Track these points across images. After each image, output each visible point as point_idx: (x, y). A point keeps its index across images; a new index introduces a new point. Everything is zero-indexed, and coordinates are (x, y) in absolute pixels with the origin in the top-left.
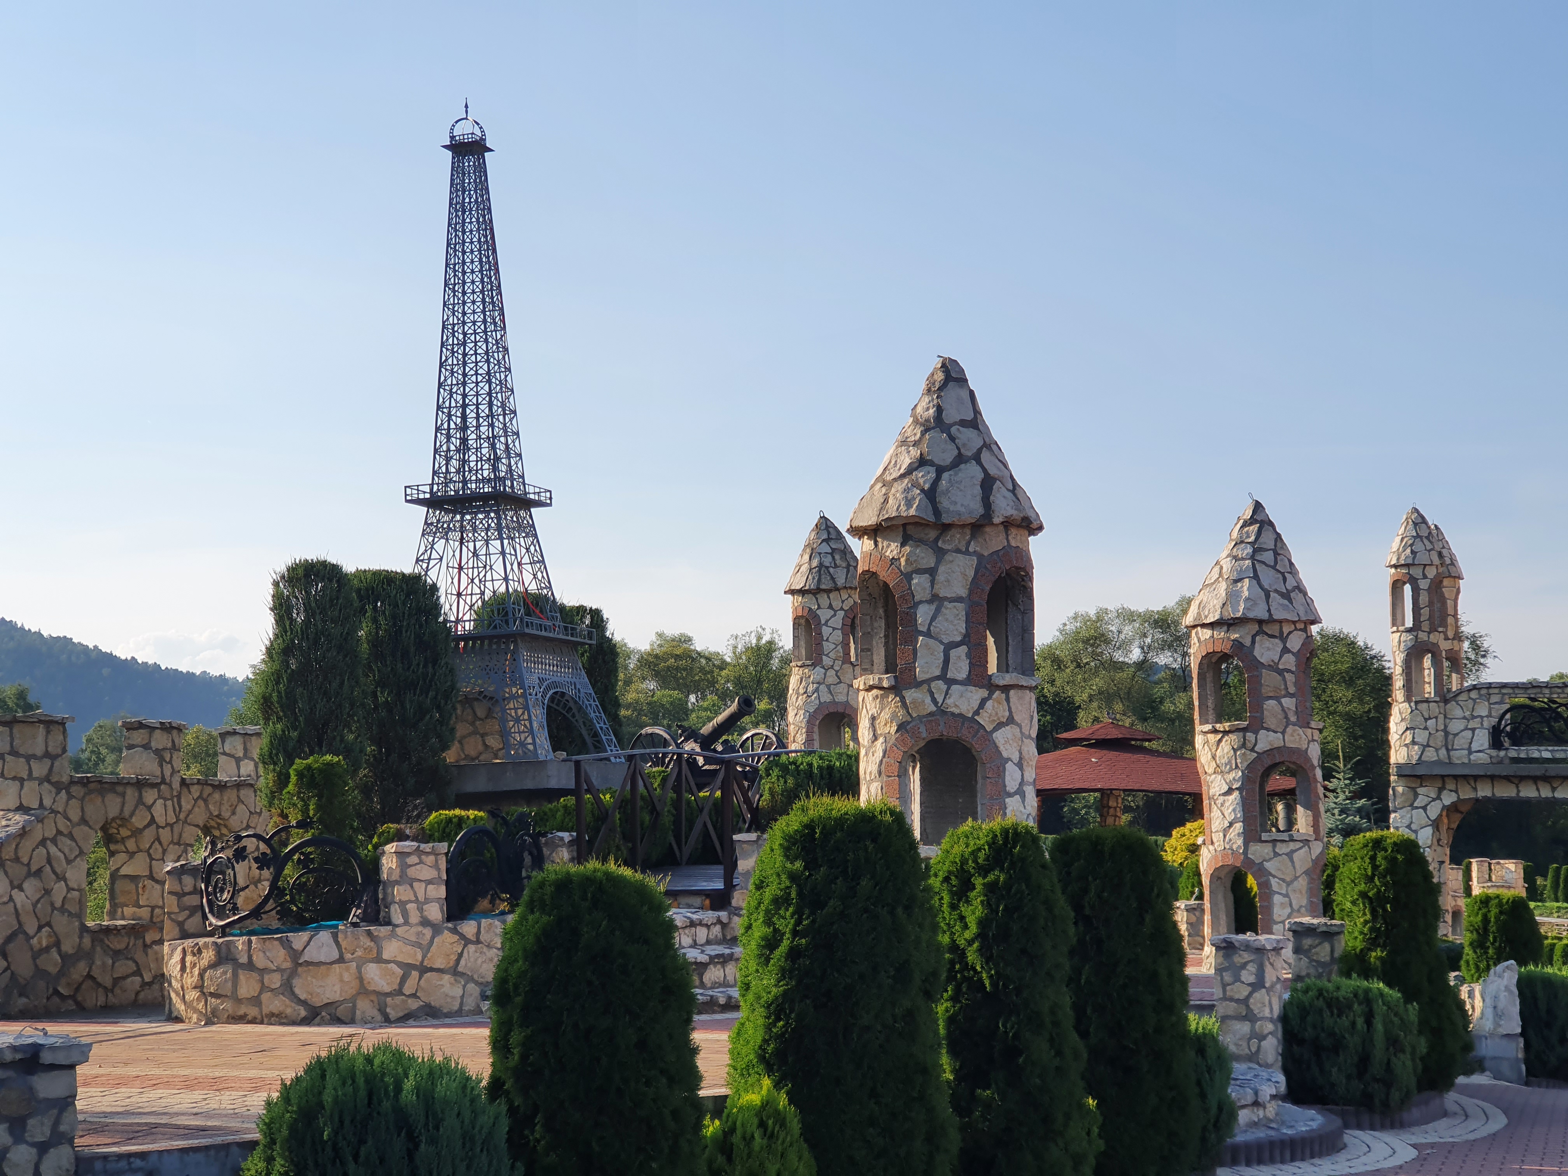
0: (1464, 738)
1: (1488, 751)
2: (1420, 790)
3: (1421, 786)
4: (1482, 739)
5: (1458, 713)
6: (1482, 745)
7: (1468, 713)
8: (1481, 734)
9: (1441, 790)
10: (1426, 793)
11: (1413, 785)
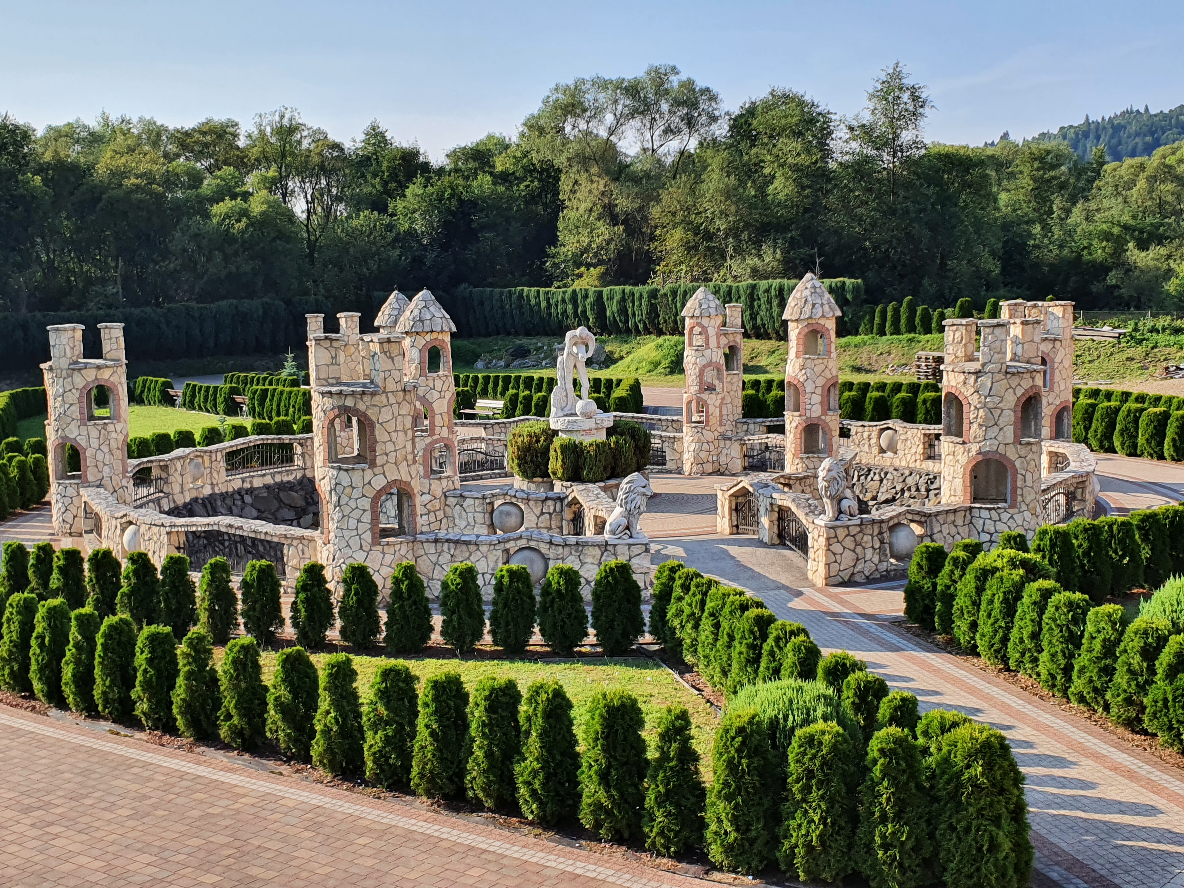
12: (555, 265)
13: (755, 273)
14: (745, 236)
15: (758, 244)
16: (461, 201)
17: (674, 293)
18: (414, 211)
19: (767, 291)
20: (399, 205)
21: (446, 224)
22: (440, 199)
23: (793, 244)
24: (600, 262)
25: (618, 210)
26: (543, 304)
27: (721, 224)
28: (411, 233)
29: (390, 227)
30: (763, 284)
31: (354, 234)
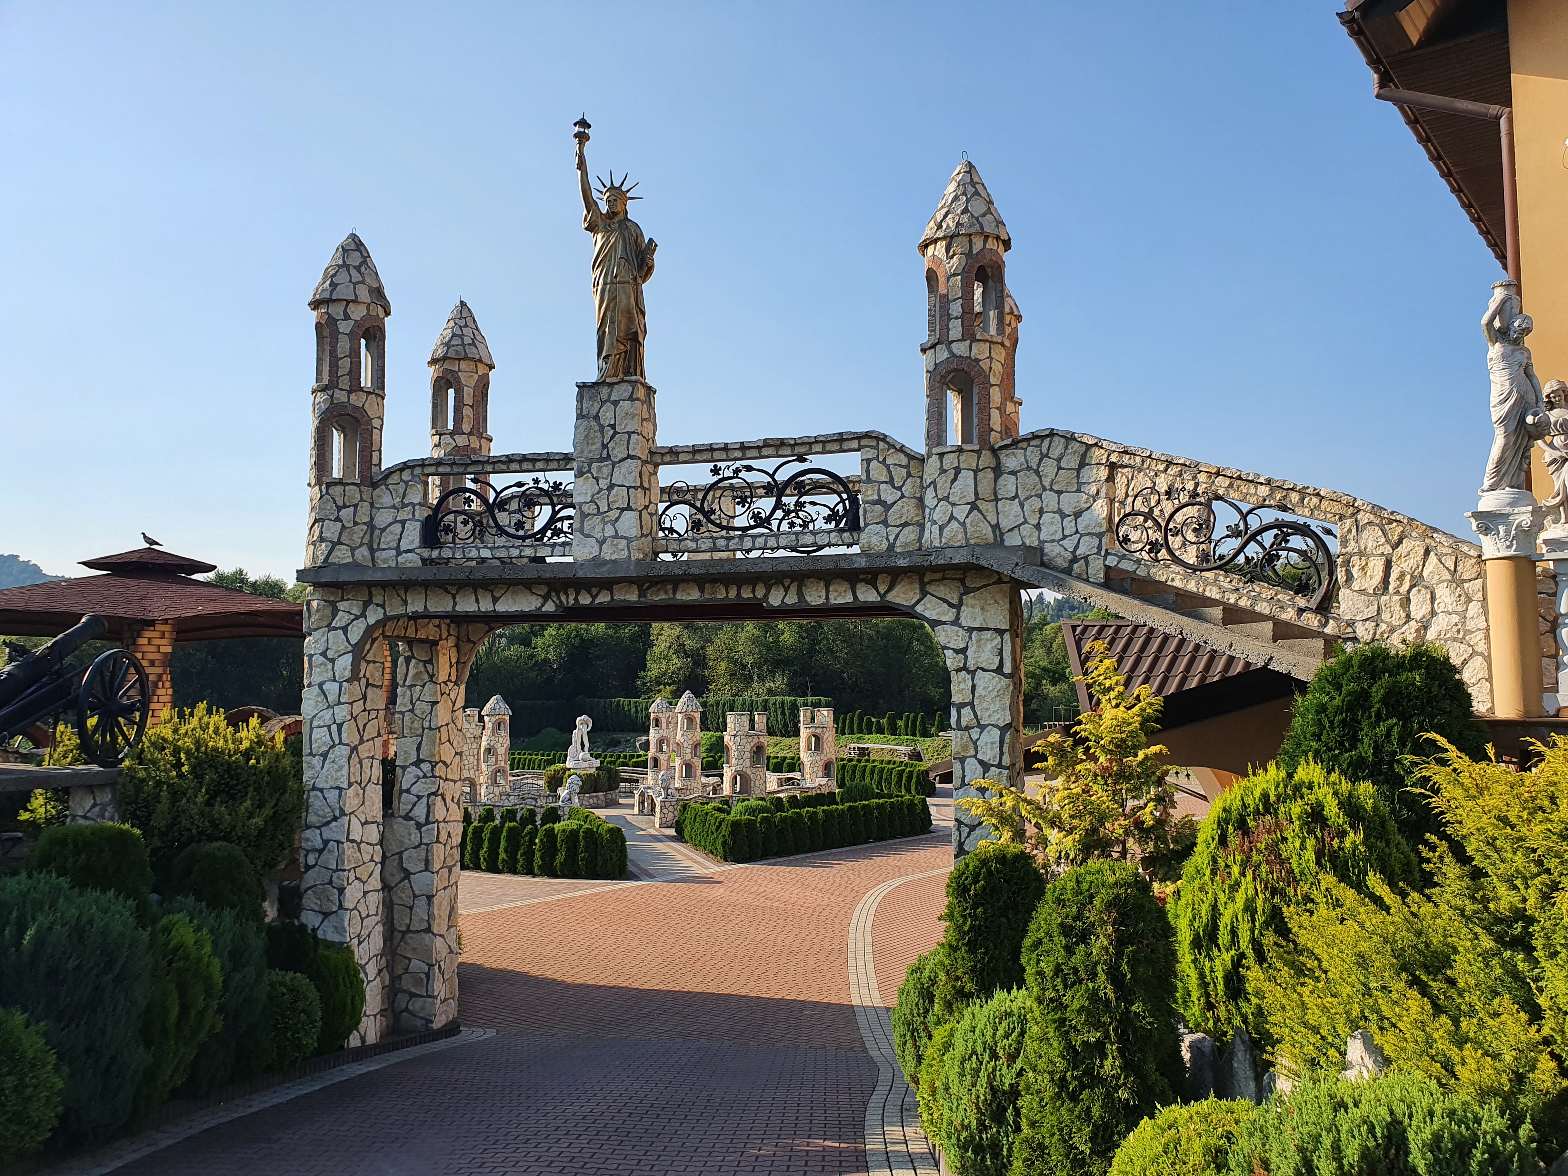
0: (391, 533)
1: (418, 551)
2: (342, 606)
3: (343, 600)
4: (413, 535)
5: (387, 500)
6: (412, 542)
7: (398, 500)
8: (411, 528)
9: (366, 605)
10: (348, 608)
11: (332, 599)
12: (644, 684)
13: (770, 692)
14: (765, 668)
15: (772, 673)
16: (582, 639)
17: (718, 703)
18: (550, 646)
19: (774, 704)
20: (539, 642)
21: (570, 655)
22: (568, 637)
23: (795, 673)
24: (674, 682)
25: (686, 648)
26: (633, 710)
27: (749, 660)
28: (546, 661)
29: (532, 656)
30: (772, 699)
31: (507, 661)
